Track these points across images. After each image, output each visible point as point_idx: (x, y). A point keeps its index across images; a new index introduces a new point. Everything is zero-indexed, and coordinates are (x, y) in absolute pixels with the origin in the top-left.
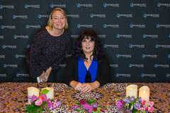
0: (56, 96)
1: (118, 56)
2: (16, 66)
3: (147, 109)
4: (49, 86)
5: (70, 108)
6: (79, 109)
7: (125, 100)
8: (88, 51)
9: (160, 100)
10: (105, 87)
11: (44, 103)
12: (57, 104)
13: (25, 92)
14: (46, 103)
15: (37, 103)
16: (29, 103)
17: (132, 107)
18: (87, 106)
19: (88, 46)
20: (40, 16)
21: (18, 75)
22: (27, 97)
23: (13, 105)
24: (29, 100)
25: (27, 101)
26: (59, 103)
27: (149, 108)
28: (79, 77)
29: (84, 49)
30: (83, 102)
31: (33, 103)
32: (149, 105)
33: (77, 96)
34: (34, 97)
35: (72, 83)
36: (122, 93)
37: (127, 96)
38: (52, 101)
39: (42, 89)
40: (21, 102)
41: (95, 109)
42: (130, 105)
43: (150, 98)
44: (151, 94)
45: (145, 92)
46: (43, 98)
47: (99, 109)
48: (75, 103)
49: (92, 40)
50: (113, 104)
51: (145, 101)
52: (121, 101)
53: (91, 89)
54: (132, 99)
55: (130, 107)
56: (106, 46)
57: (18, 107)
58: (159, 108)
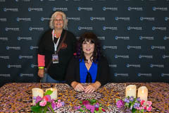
0: (59, 96)
1: (117, 57)
3: (145, 108)
4: (52, 86)
5: (73, 108)
6: (81, 109)
7: (125, 100)
9: (157, 99)
10: (105, 87)
12: (60, 104)
13: (30, 93)
14: (50, 103)
15: (42, 104)
16: (34, 103)
17: (132, 107)
18: (89, 106)
19: (88, 48)
20: (43, 19)
21: (22, 75)
22: (31, 98)
23: (18, 106)
24: (34, 101)
25: (32, 101)
26: (63, 103)
27: (148, 107)
28: (81, 77)
29: (84, 50)
30: (85, 102)
31: (38, 104)
32: (148, 104)
33: (80, 96)
34: (39, 97)
36: (122, 93)
37: (127, 96)
38: (55, 101)
40: (26, 102)
41: (97, 109)
42: (130, 104)
44: (149, 94)
45: (143, 92)
46: (47, 99)
47: (100, 108)
48: (78, 103)
50: (114, 103)
51: (143, 101)
52: (121, 101)
54: (132, 99)
55: (130, 107)
56: (105, 47)
57: (23, 107)
58: (157, 107)
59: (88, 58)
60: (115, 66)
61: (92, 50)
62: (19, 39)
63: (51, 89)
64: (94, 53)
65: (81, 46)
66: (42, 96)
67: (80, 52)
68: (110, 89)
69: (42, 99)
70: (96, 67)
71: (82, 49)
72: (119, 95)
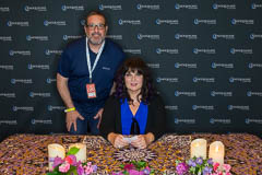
0: (89, 156)
1: (178, 94)
2: (31, 109)
4: (79, 141)
7: (189, 162)
8: (134, 88)
9: (240, 161)
10: (160, 142)
11: (73, 168)
12: (91, 169)
13: (45, 151)
15: (63, 168)
16: (51, 167)
17: (200, 173)
19: (134, 81)
21: (34, 122)
22: (47, 158)
24: (51, 164)
25: (47, 164)
26: (95, 166)
27: (224, 174)
28: (123, 126)
29: (128, 86)
30: (129, 166)
31: (57, 168)
32: (225, 168)
33: (120, 156)
34: (57, 159)
36: (185, 151)
37: (192, 156)
38: (84, 164)
40: (38, 165)
42: (197, 169)
43: (225, 158)
44: (226, 152)
46: (70, 161)
48: (117, 166)
49: (140, 73)
50: (172, 167)
51: (218, 165)
52: (184, 164)
54: (200, 161)
59: (133, 96)
60: (175, 108)
61: (140, 85)
63: (77, 146)
64: (143, 88)
65: (123, 79)
66: (62, 156)
68: (166, 145)
69: (63, 161)
70: (145, 110)
71: (124, 83)
72: (180, 154)
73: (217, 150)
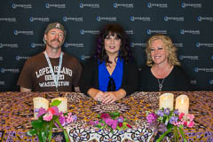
0: (70, 108)
3: (185, 124)
4: (61, 96)
5: (88, 124)
6: (100, 124)
7: (157, 113)
8: (112, 51)
9: (202, 113)
10: (133, 97)
12: (71, 118)
13: (30, 104)
14: (58, 117)
15: (46, 117)
16: (36, 117)
17: (167, 121)
18: (110, 120)
19: (112, 44)
20: (49, 6)
22: (33, 111)
23: (14, 121)
24: (36, 115)
25: (33, 115)
26: (75, 116)
27: (188, 123)
30: (104, 116)
31: (41, 118)
32: (189, 118)
33: (97, 108)
34: (42, 109)
35: (91, 92)
36: (154, 105)
37: (161, 108)
38: (65, 114)
39: (52, 100)
40: (25, 116)
42: (165, 118)
43: (189, 110)
44: (190, 105)
46: (53, 112)
47: (125, 124)
48: (94, 117)
50: (143, 118)
51: (183, 114)
52: (153, 114)
53: (115, 99)
54: (167, 111)
55: (164, 121)
56: (133, 45)
57: (21, 123)
58: (201, 122)
61: (117, 49)
62: (16, 33)
63: (60, 99)
66: (46, 107)
67: (101, 49)
68: (138, 99)
69: (46, 112)
71: (103, 45)
72: (150, 107)
73: (182, 102)
